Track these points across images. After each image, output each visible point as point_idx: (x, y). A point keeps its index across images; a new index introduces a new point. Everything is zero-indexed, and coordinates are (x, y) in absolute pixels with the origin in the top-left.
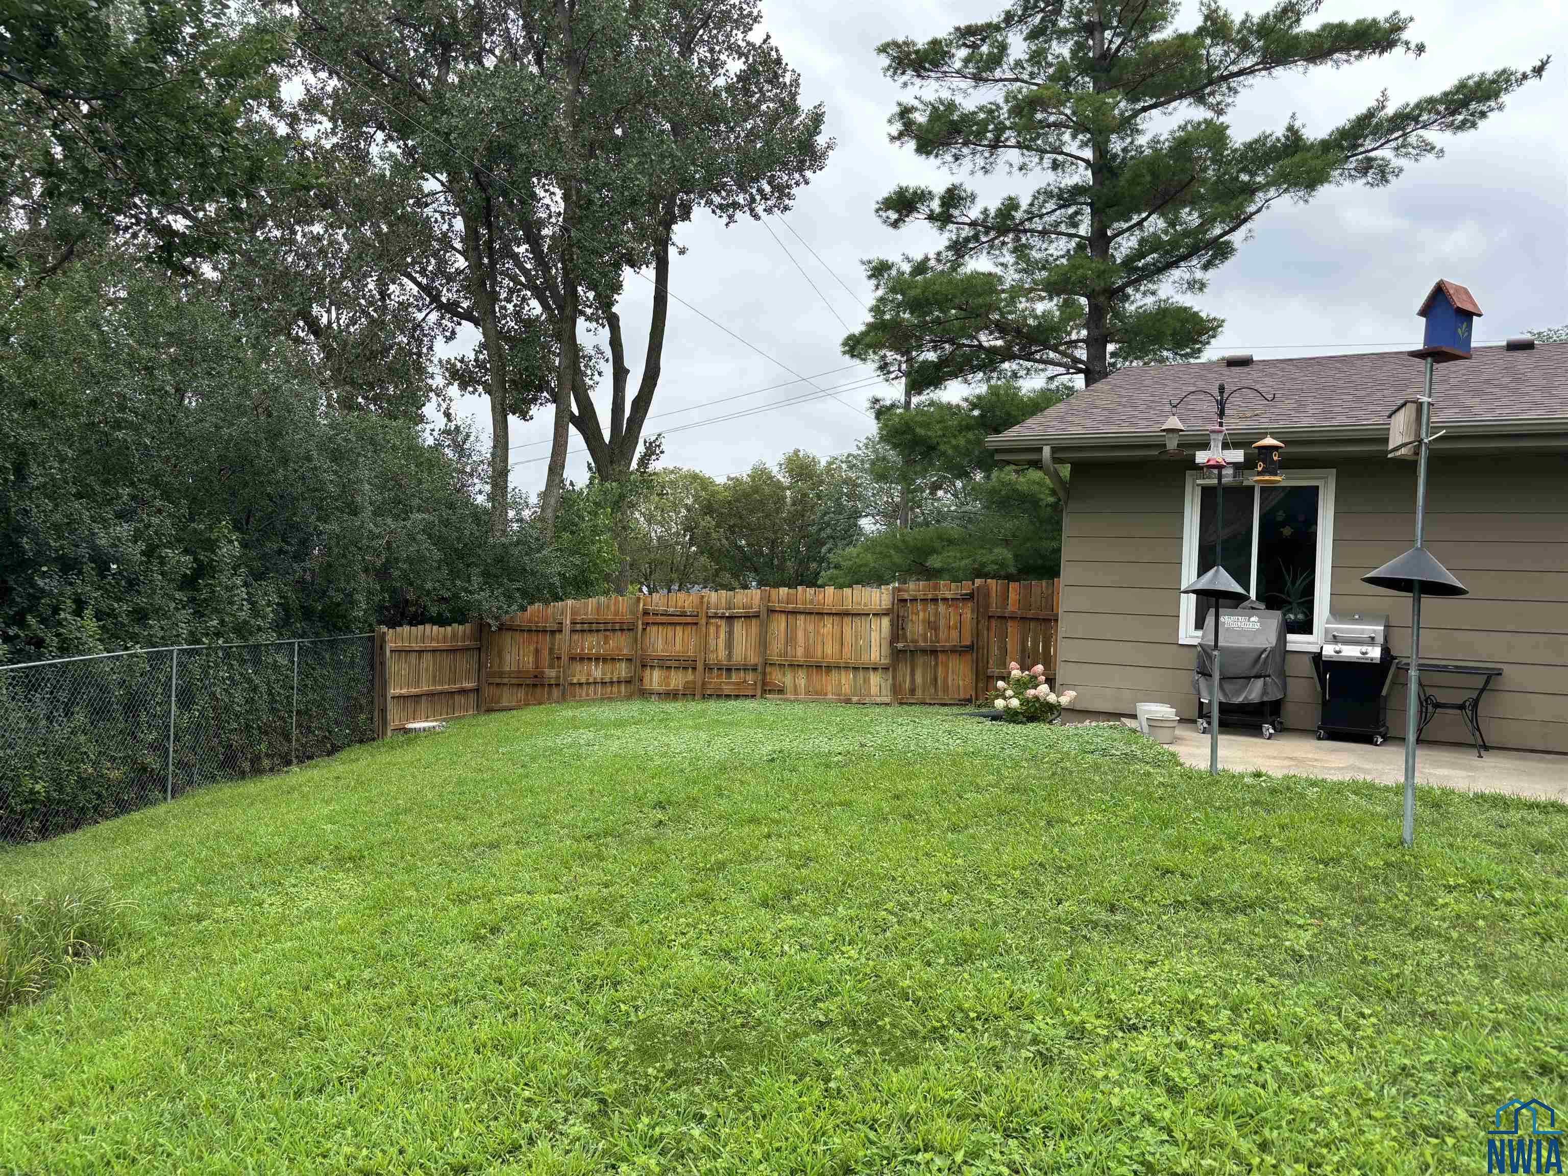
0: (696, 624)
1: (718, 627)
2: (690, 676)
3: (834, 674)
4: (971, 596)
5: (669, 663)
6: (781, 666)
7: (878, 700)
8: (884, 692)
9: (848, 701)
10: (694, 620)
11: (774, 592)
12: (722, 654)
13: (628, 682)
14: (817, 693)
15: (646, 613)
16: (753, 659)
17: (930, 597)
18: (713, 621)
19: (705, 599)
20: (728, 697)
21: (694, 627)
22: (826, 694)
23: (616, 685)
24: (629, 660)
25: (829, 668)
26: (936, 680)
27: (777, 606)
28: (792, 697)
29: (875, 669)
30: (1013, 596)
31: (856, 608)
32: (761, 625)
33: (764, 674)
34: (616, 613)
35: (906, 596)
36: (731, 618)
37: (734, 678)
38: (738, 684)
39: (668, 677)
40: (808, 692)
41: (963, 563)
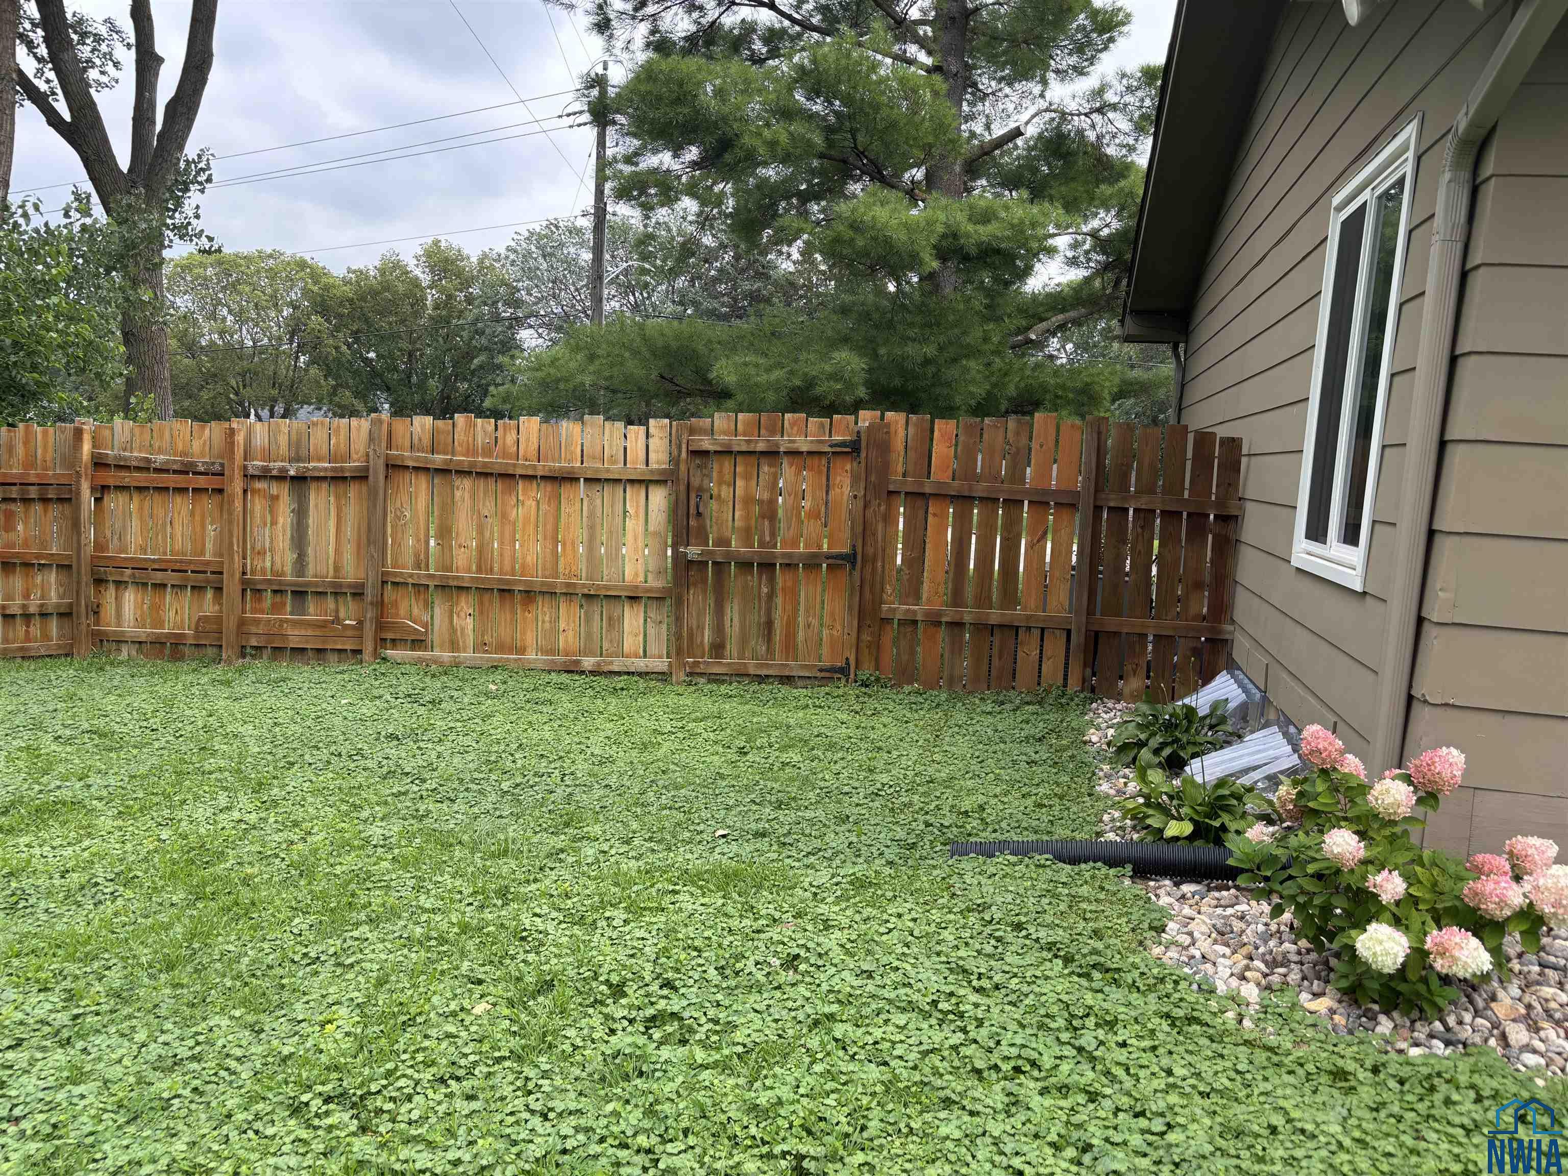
0: (220, 491)
1: (275, 498)
2: (209, 606)
3: (543, 611)
4: (853, 449)
5: (159, 577)
6: (420, 588)
7: (641, 664)
8: (653, 649)
9: (573, 669)
10: (214, 483)
11: (400, 425)
12: (285, 559)
13: (66, 615)
14: (501, 648)
15: (99, 463)
16: (351, 573)
17: (761, 447)
18: (259, 485)
19: (240, 438)
20: (299, 652)
21: (217, 498)
22: (522, 650)
23: (37, 621)
24: (63, 568)
25: (529, 595)
26: (769, 624)
27: (409, 457)
28: (446, 656)
29: (633, 599)
30: (941, 450)
31: (593, 466)
32: (373, 495)
33: (380, 604)
34: (30, 462)
35: (706, 444)
36: (300, 480)
37: (313, 611)
38: (323, 625)
39: (156, 608)
40: (481, 646)
41: (777, 374)
